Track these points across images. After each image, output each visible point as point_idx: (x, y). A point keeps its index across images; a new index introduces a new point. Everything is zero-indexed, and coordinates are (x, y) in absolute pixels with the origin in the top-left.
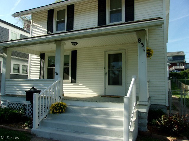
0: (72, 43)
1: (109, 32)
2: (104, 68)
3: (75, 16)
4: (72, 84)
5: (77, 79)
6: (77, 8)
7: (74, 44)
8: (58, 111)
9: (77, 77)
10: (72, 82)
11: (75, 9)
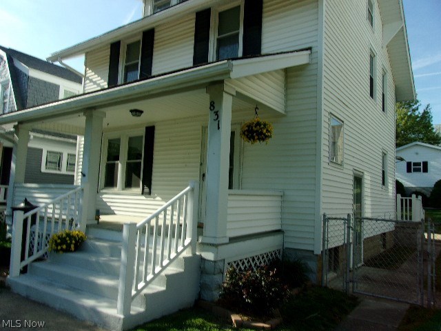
0: (131, 111)
1: (149, 91)
2: (201, 164)
3: (154, 54)
4: (143, 197)
5: (153, 187)
6: (159, 37)
7: (134, 113)
8: (59, 248)
9: (153, 183)
10: (143, 193)
11: (155, 38)
